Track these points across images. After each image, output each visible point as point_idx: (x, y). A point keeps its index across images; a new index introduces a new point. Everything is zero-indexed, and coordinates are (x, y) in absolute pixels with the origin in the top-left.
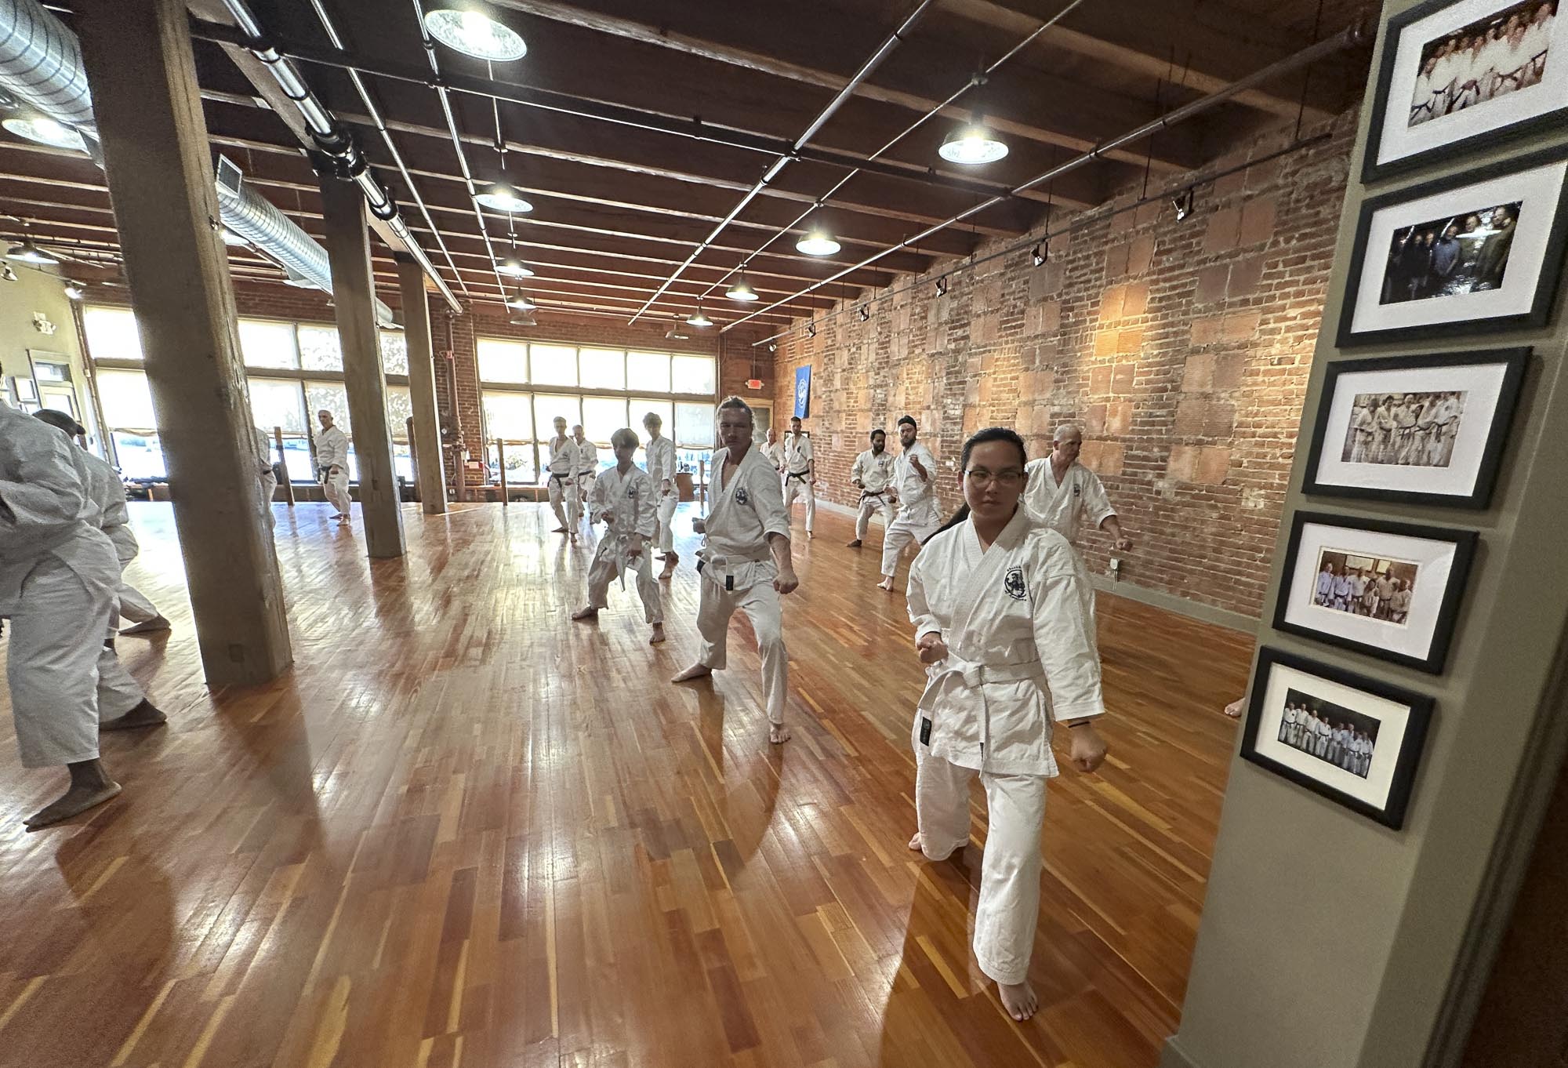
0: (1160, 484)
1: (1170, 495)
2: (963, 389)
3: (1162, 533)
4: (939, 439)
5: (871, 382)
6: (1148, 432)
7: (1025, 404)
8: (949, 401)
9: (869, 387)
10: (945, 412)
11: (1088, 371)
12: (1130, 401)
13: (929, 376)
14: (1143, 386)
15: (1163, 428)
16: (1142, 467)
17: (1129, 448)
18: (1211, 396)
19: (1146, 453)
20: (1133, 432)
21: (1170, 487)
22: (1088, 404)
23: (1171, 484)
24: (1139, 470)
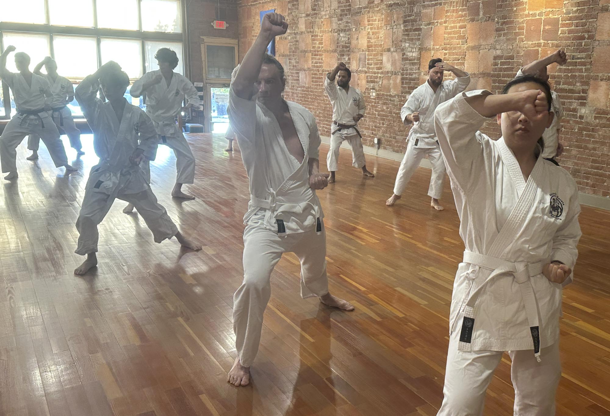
0: (583, 111)
1: (590, 119)
2: (419, 35)
3: (586, 148)
4: (399, 77)
5: (335, 26)
6: (571, 71)
7: (473, 48)
8: (407, 45)
9: (333, 31)
10: (404, 54)
11: (523, 23)
13: (388, 23)
14: (566, 35)
15: (583, 67)
16: (568, 98)
17: (558, 83)
19: (571, 87)
20: (560, 71)
21: (590, 113)
22: (524, 49)
23: (591, 110)
24: (566, 101)
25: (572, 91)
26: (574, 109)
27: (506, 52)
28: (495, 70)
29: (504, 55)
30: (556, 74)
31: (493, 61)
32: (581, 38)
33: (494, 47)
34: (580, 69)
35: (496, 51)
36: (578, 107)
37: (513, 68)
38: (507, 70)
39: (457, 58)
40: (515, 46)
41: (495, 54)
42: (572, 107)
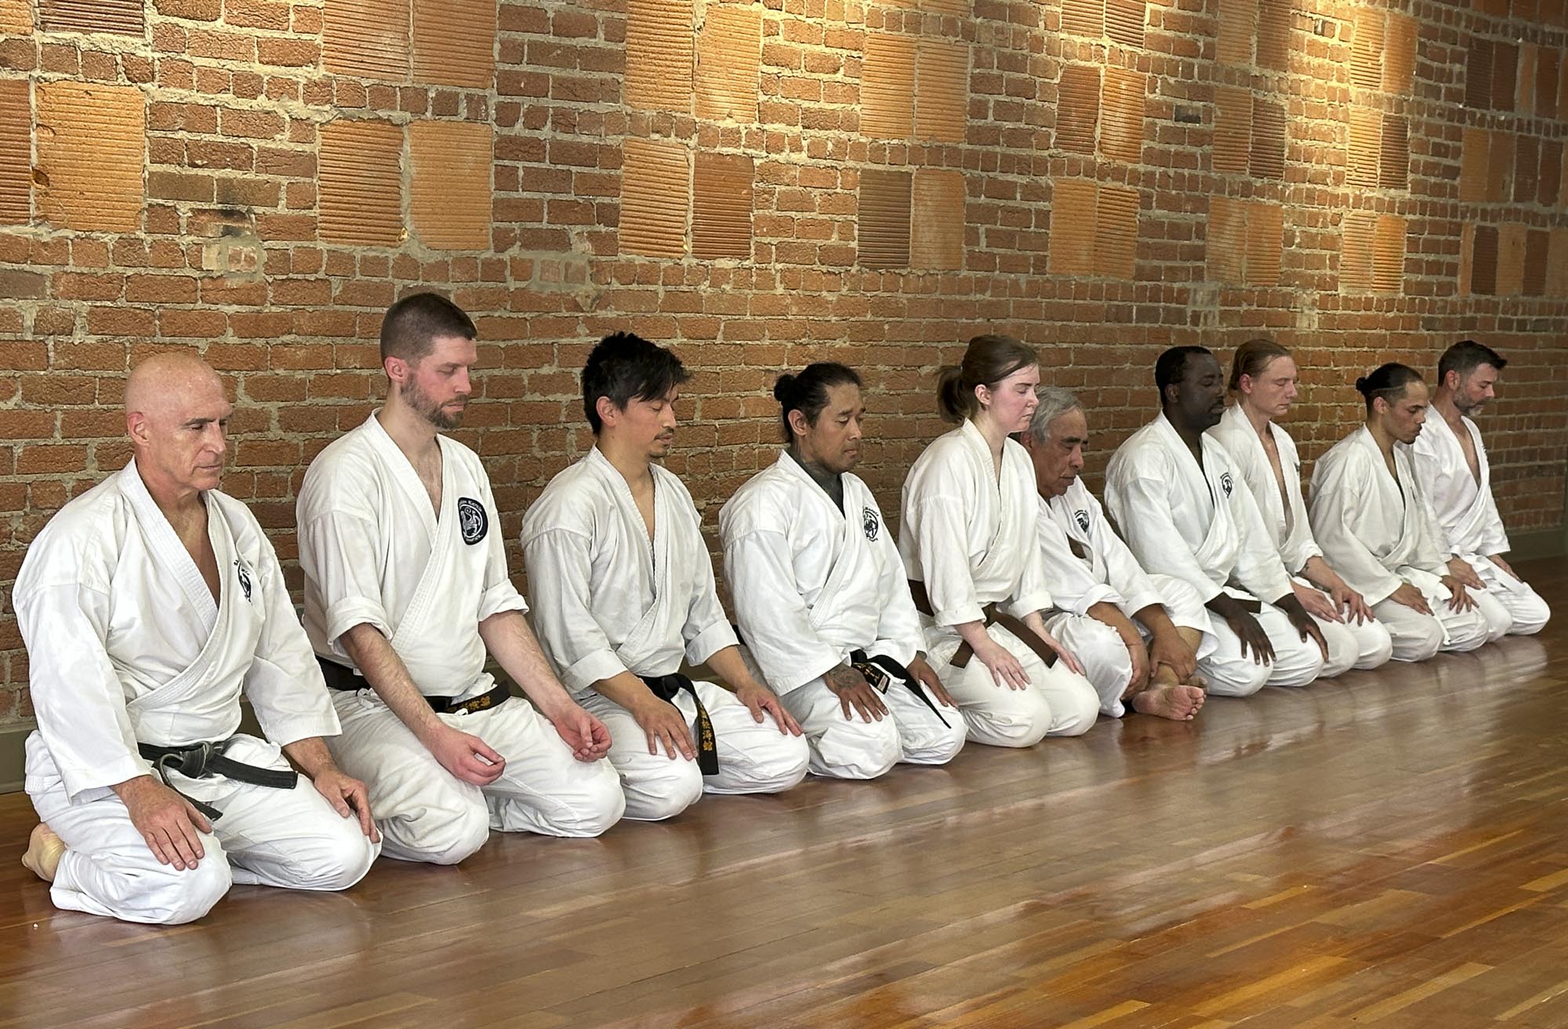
12: (1143, 65)
14: (1160, 31)
15: (1198, 151)
16: (1166, 253)
17: (1146, 201)
18: (1256, 81)
19: (1175, 216)
20: (1150, 157)
21: (1212, 301)
22: (1061, 60)
23: (1213, 294)
24: (1163, 264)
25: (1176, 230)
26: (1181, 291)
27: (1011, 63)
28: (975, 135)
29: (1006, 74)
30: (1141, 167)
31: (970, 96)
32: (1191, 50)
33: (969, 34)
34: (1193, 155)
35: (977, 52)
36: (1190, 285)
37: (1033, 133)
38: (1015, 138)
39: (826, 57)
40: (1037, 44)
41: (976, 66)
42: (1176, 285)
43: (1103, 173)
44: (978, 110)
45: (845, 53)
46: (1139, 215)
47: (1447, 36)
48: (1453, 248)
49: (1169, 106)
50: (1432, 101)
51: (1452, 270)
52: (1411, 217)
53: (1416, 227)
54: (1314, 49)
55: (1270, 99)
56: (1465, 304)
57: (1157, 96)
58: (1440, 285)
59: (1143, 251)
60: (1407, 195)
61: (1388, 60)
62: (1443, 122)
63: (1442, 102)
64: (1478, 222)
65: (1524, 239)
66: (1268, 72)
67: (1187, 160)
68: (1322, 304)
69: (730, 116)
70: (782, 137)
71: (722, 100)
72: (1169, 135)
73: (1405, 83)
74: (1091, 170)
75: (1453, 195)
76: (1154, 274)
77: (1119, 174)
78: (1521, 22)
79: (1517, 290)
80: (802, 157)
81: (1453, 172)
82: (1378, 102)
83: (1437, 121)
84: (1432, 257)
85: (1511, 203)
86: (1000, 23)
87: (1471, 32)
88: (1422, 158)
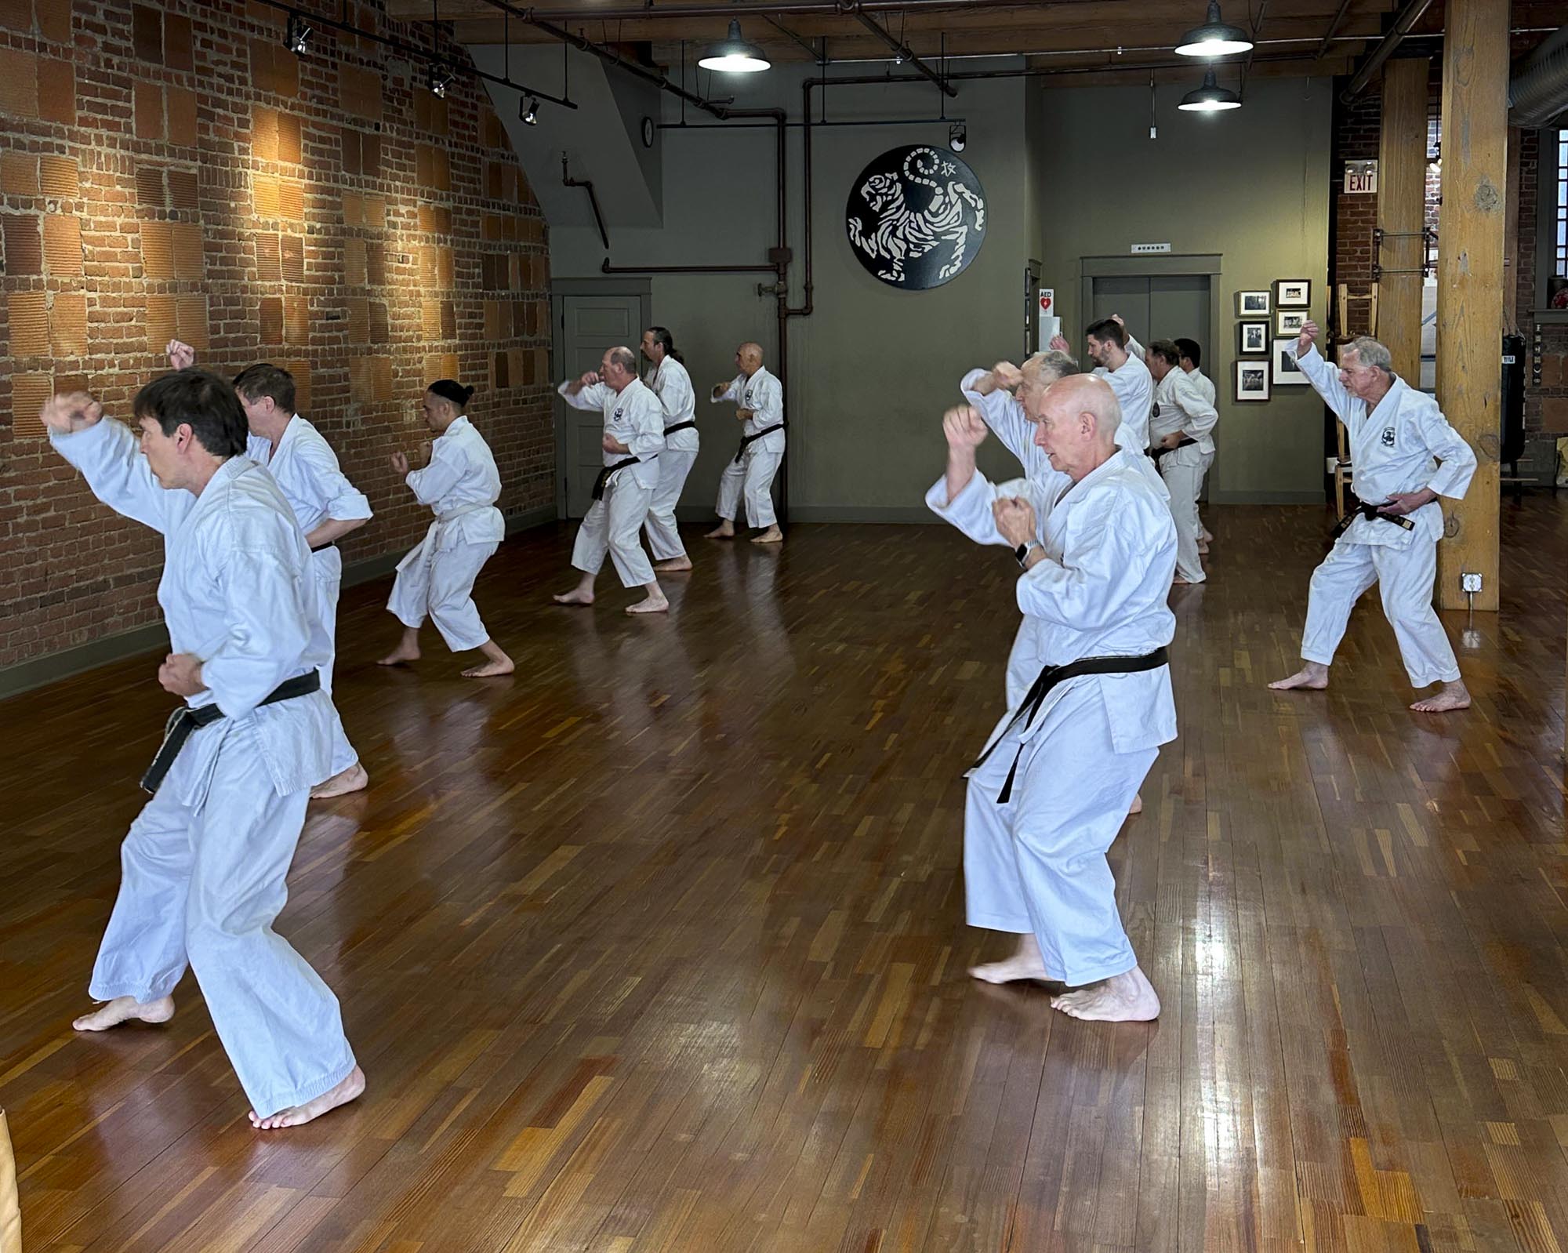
11: (250, 238)
12: (306, 292)
14: (313, 273)
15: (341, 334)
16: (329, 391)
17: (314, 365)
18: (369, 293)
19: (331, 371)
20: (314, 341)
21: (356, 414)
22: (259, 296)
23: (356, 410)
24: (327, 398)
25: (332, 379)
26: (339, 411)
27: (230, 302)
28: (214, 344)
29: (228, 308)
30: (310, 348)
31: (208, 323)
32: (331, 280)
33: (205, 289)
34: (338, 337)
35: (211, 299)
36: (343, 407)
37: (246, 337)
38: (237, 342)
39: (126, 314)
40: (244, 289)
41: (211, 306)
42: (336, 408)
43: (289, 353)
44: (215, 330)
45: (135, 309)
46: (312, 373)
47: (469, 255)
48: (484, 366)
49: (322, 312)
50: (466, 290)
51: (485, 377)
52: (459, 353)
53: (463, 358)
54: (399, 271)
55: (377, 301)
56: (493, 394)
57: (315, 308)
58: (479, 386)
59: (315, 393)
60: (457, 341)
61: (439, 271)
62: (472, 300)
63: (470, 290)
64: (496, 350)
65: (521, 356)
66: (375, 287)
67: (336, 340)
68: (417, 407)
69: (72, 353)
70: (104, 360)
71: (66, 346)
72: (323, 328)
73: (449, 283)
74: (281, 353)
75: (481, 338)
76: (323, 404)
77: (298, 353)
78: (509, 243)
79: (521, 383)
80: (116, 370)
81: (480, 326)
82: (436, 295)
83: (469, 300)
84: (473, 373)
85: (513, 338)
86: (222, 281)
87: (482, 251)
88: (463, 321)
